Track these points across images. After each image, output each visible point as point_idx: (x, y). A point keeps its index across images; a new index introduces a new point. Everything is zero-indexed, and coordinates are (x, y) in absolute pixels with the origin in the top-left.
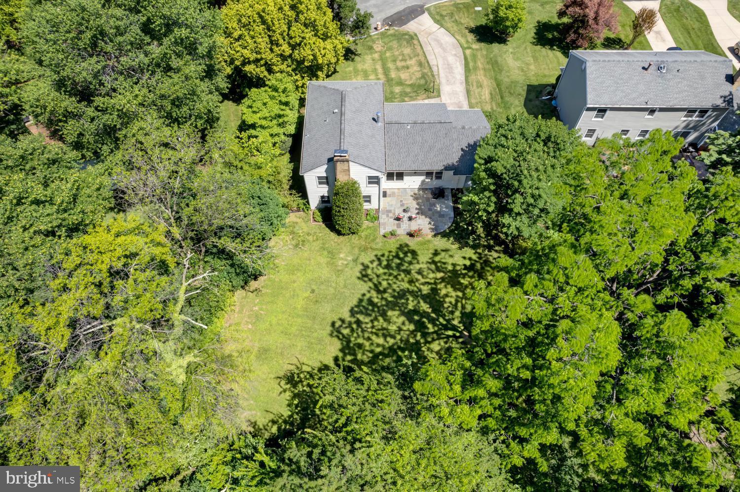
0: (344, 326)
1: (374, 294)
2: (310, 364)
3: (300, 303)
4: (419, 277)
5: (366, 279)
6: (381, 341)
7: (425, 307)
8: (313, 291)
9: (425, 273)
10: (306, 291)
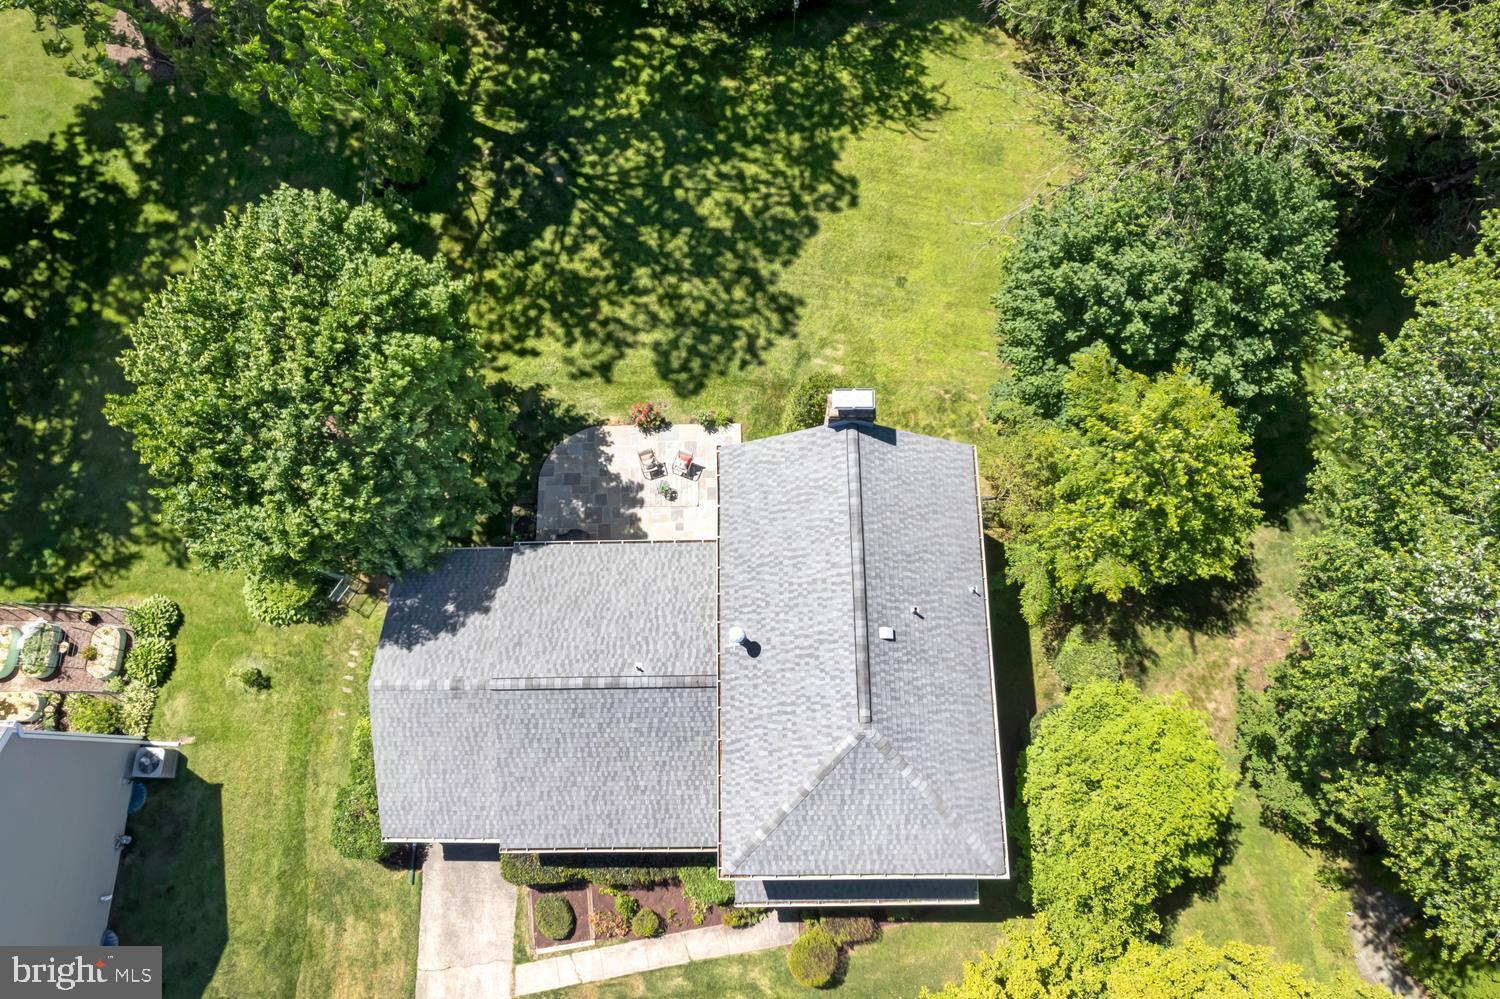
0: (829, 200)
1: (764, 268)
2: (888, 133)
3: (927, 253)
4: (655, 308)
5: (782, 301)
6: (751, 169)
7: (650, 236)
8: (901, 282)
9: (641, 317)
10: (915, 283)
